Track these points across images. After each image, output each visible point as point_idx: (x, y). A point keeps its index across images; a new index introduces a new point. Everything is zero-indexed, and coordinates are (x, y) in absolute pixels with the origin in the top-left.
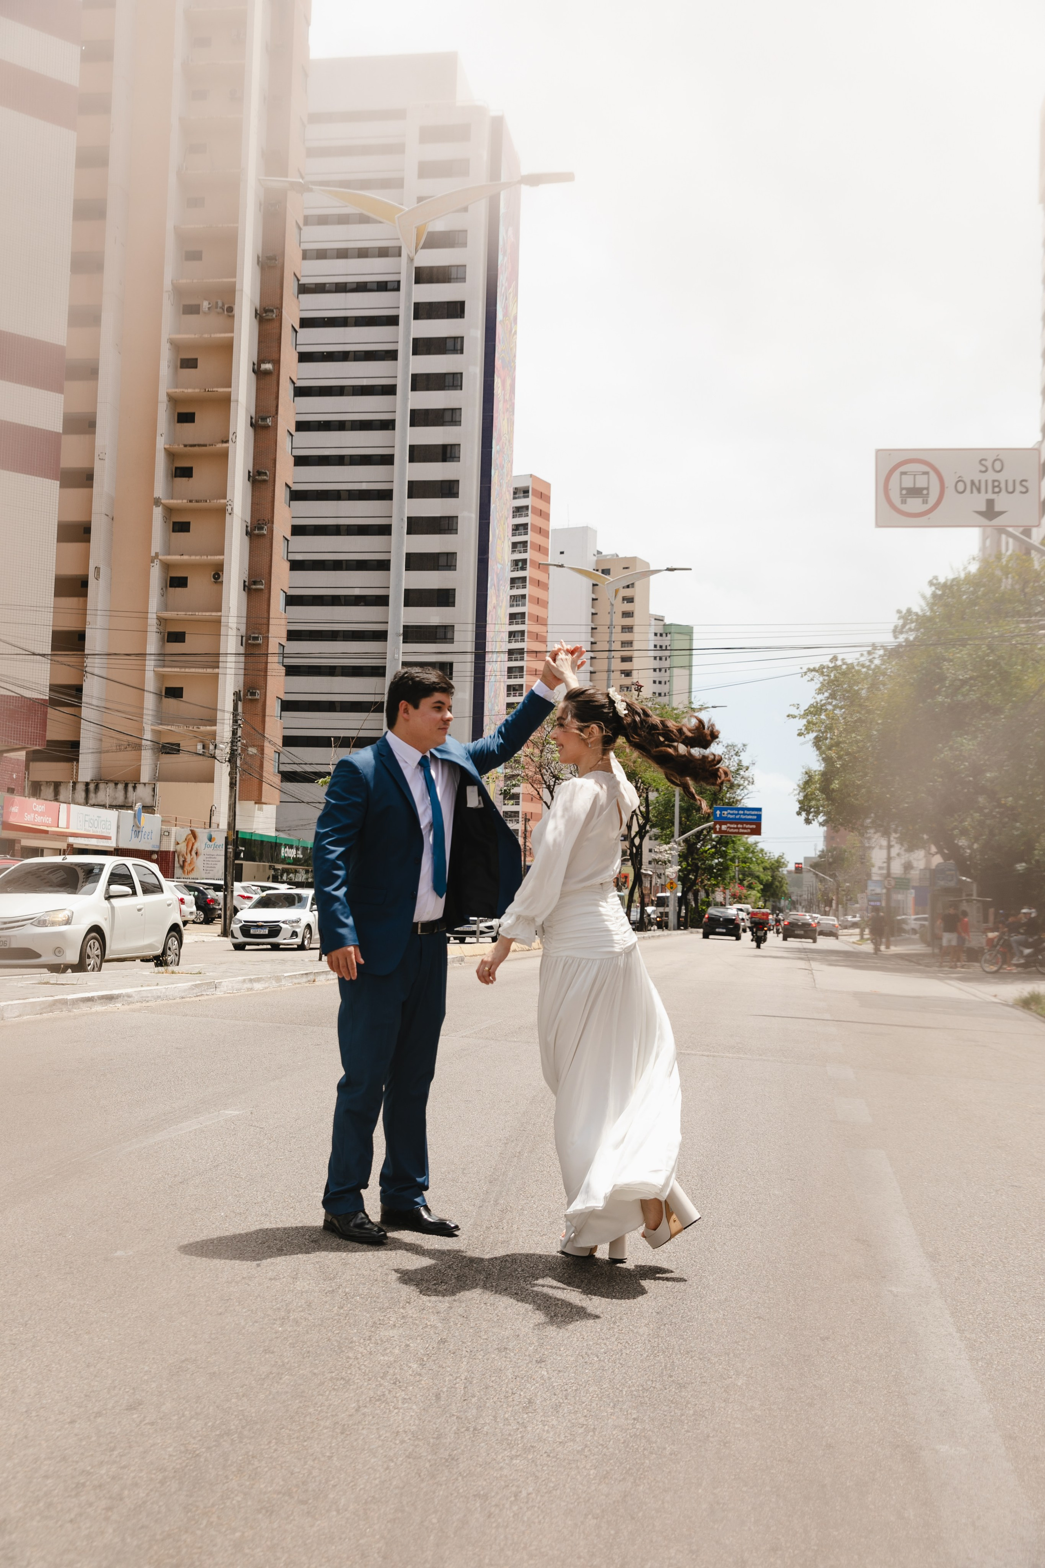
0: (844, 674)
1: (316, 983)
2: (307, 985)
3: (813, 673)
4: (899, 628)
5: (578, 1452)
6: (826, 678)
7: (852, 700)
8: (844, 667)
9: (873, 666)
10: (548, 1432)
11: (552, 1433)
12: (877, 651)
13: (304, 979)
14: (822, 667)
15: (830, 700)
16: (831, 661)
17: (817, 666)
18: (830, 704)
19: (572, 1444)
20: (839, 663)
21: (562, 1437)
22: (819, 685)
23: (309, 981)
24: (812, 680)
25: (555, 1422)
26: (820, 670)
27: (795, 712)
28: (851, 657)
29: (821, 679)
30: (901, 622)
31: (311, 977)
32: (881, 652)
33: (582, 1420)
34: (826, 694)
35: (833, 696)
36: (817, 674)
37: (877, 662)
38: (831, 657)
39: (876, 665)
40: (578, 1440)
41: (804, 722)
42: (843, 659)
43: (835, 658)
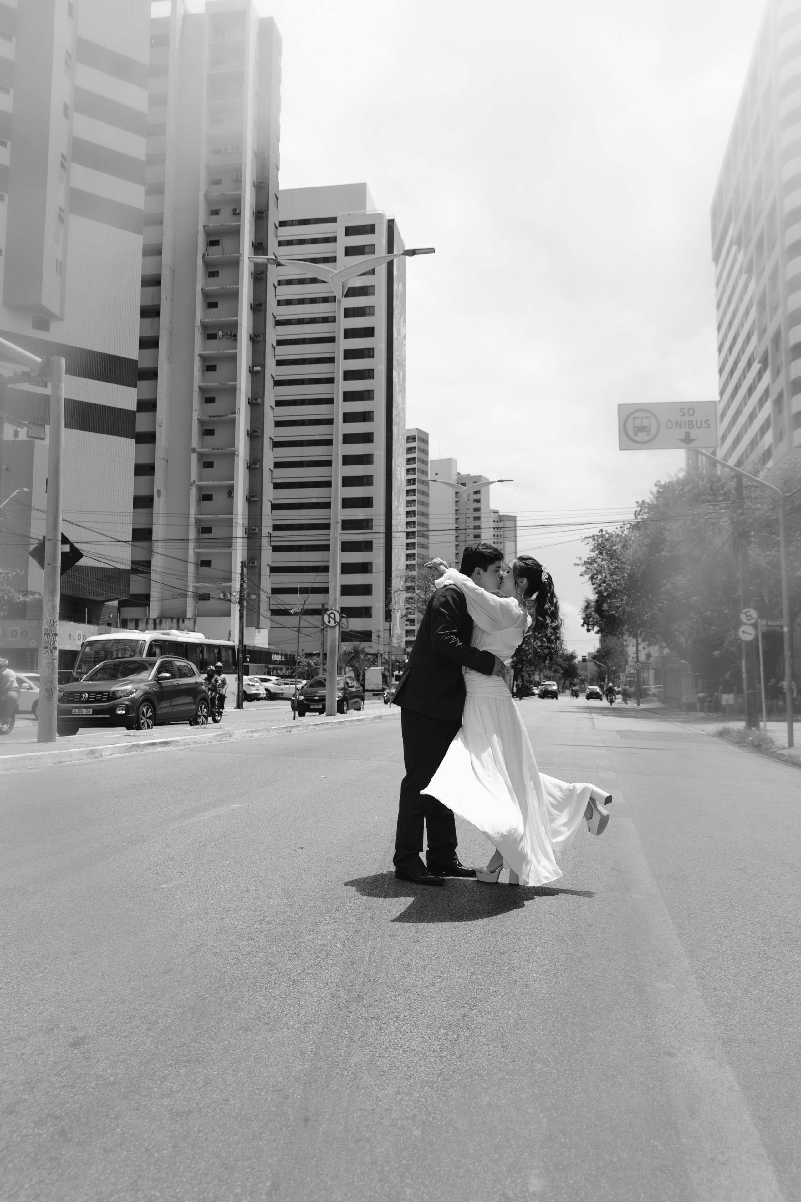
0: (607, 540)
1: (292, 733)
2: (286, 734)
3: (589, 539)
4: (638, 512)
5: (436, 992)
6: (596, 542)
7: (612, 555)
8: (607, 535)
9: (623, 535)
10: (419, 981)
11: (421, 982)
12: (625, 526)
13: (284, 730)
14: (594, 536)
15: (599, 556)
16: (599, 532)
17: (591, 535)
18: (599, 558)
19: (433, 987)
20: (604, 533)
21: (427, 984)
22: (592, 547)
23: (287, 731)
24: (588, 543)
25: (423, 976)
26: (593, 537)
27: (579, 562)
28: (611, 529)
29: (593, 543)
30: (639, 509)
31: (289, 729)
32: (628, 526)
33: (440, 974)
34: (597, 552)
35: (601, 553)
36: (591, 540)
37: (626, 532)
38: (599, 529)
39: (625, 535)
40: (437, 985)
41: (583, 569)
42: (606, 531)
43: (602, 530)
